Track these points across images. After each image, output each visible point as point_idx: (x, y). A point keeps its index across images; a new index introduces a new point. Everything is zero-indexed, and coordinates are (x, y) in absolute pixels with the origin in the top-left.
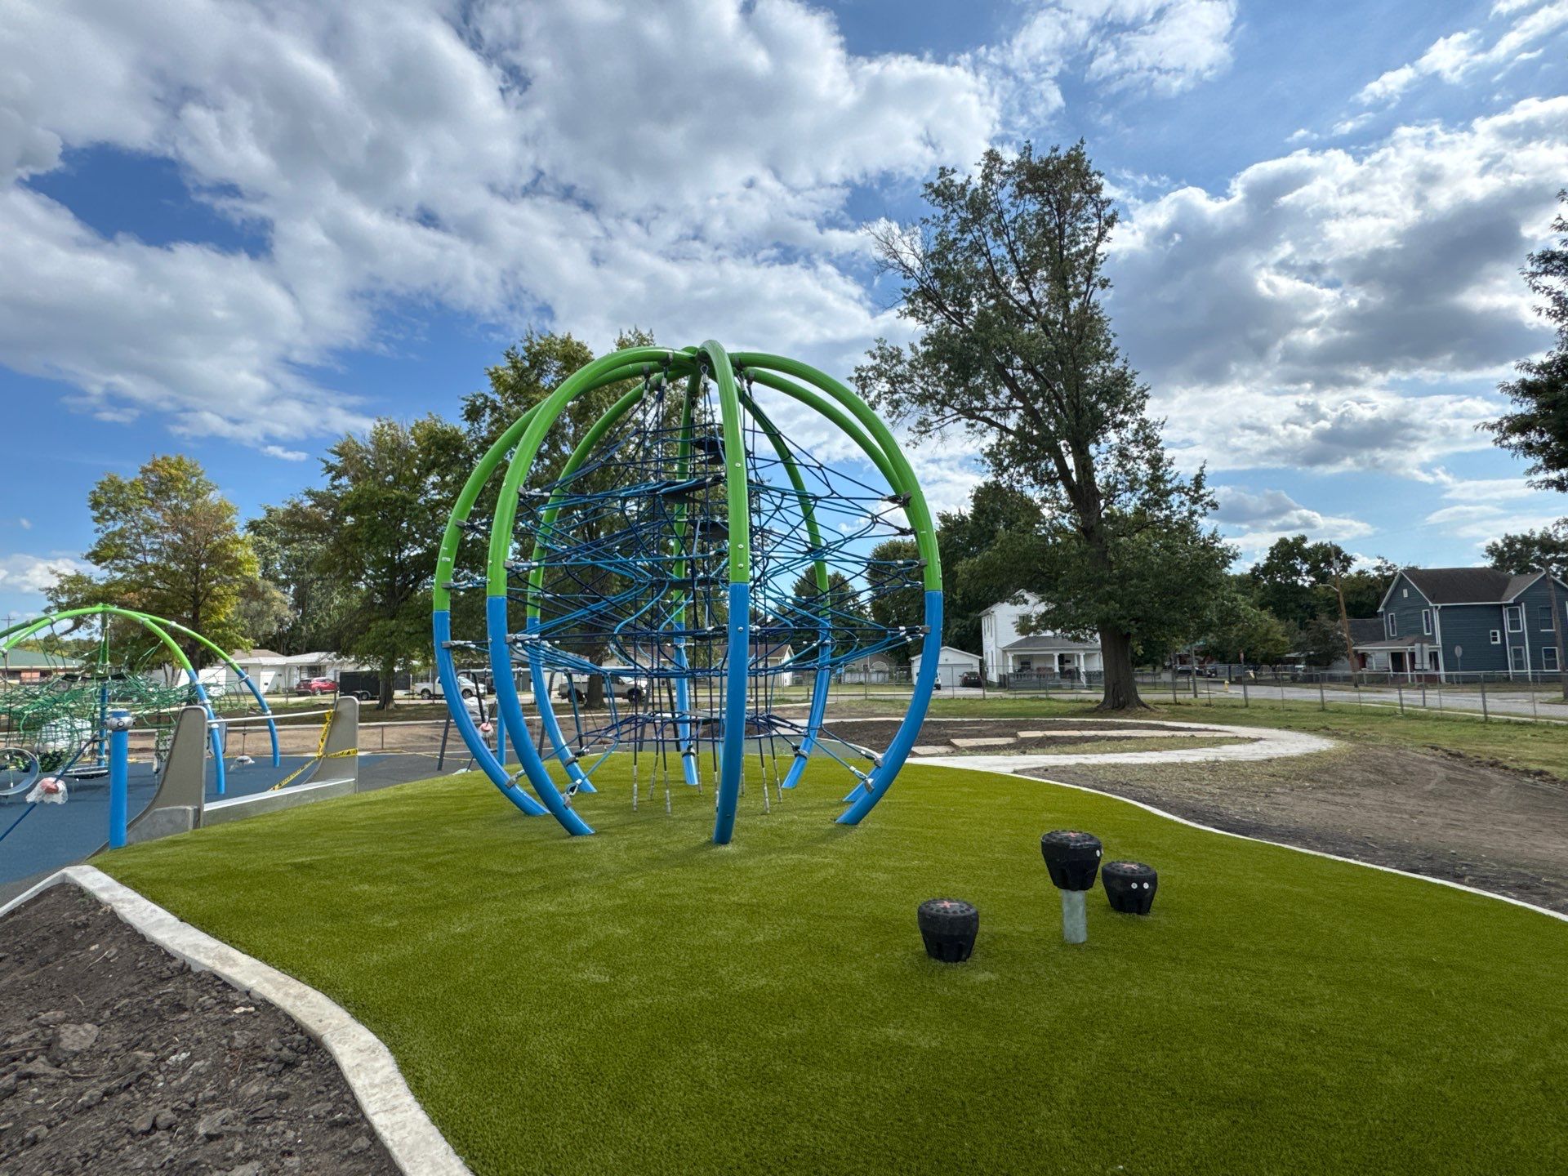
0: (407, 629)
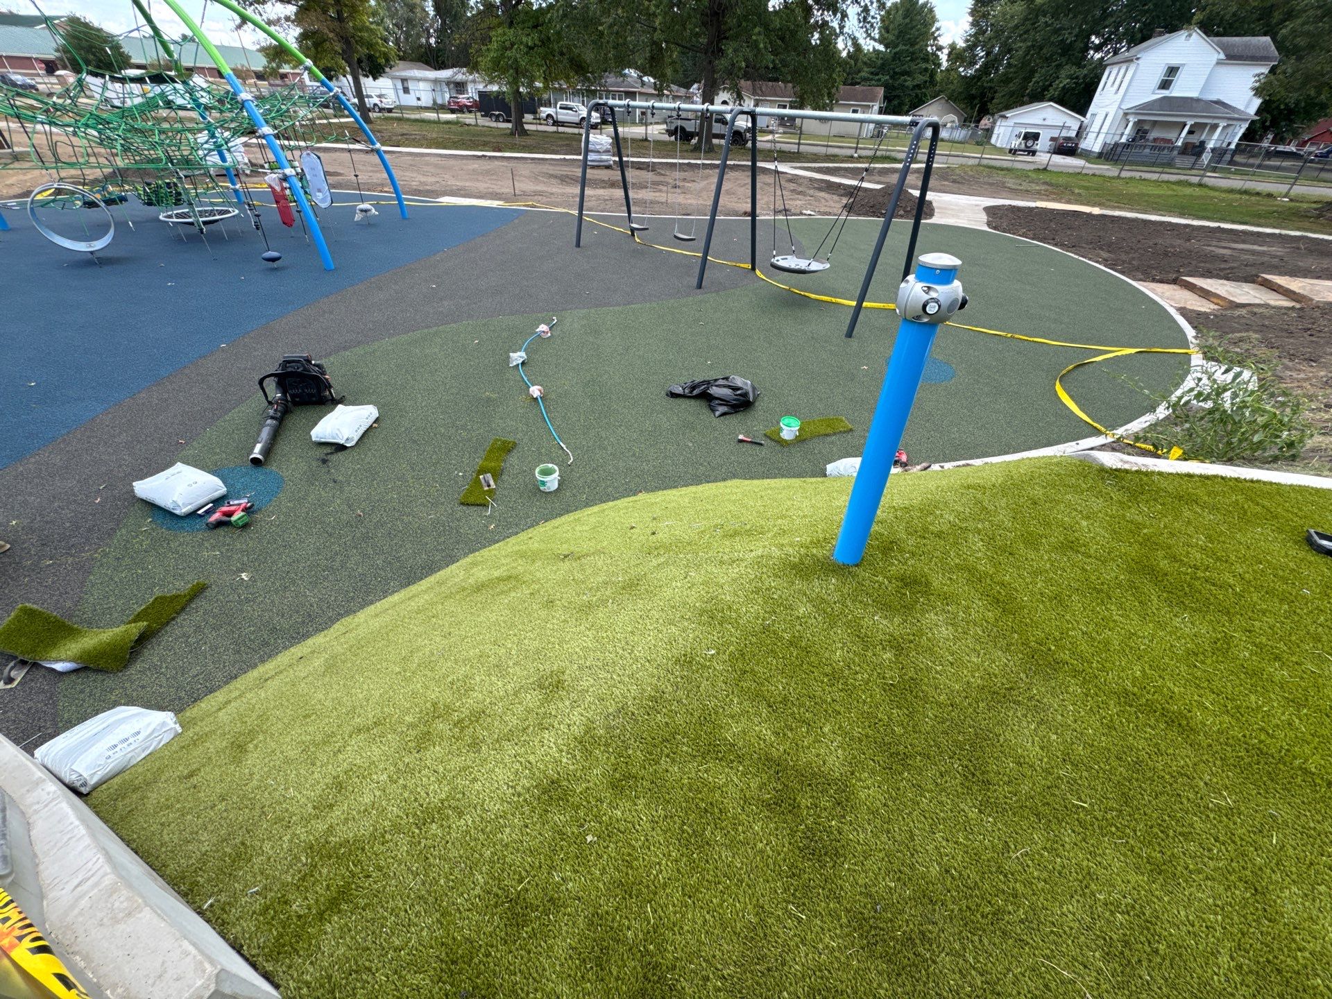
0: (524, 38)
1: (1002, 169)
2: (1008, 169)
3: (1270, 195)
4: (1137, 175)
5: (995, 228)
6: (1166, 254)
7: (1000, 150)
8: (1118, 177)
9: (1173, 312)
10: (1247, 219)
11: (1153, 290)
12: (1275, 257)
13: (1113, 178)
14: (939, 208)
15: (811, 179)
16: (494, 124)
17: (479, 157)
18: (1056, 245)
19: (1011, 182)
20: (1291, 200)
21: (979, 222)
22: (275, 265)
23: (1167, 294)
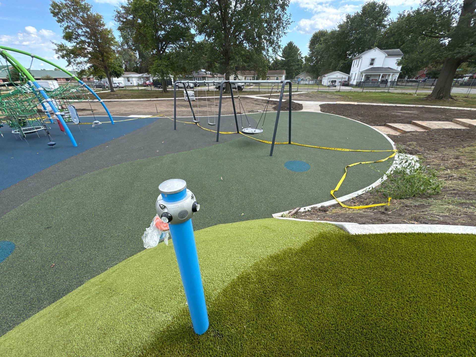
0: (165, 63)
1: (325, 92)
2: (327, 92)
3: (410, 94)
4: (368, 91)
5: (323, 112)
6: (380, 116)
7: (325, 86)
8: (363, 92)
9: (385, 136)
10: (404, 102)
11: (378, 129)
12: (416, 114)
13: (361, 92)
14: (304, 106)
15: (262, 100)
16: (157, 89)
17: (148, 100)
18: (344, 116)
19: (329, 96)
20: (417, 95)
21: (318, 110)
22: (53, 147)
23: (383, 130)
